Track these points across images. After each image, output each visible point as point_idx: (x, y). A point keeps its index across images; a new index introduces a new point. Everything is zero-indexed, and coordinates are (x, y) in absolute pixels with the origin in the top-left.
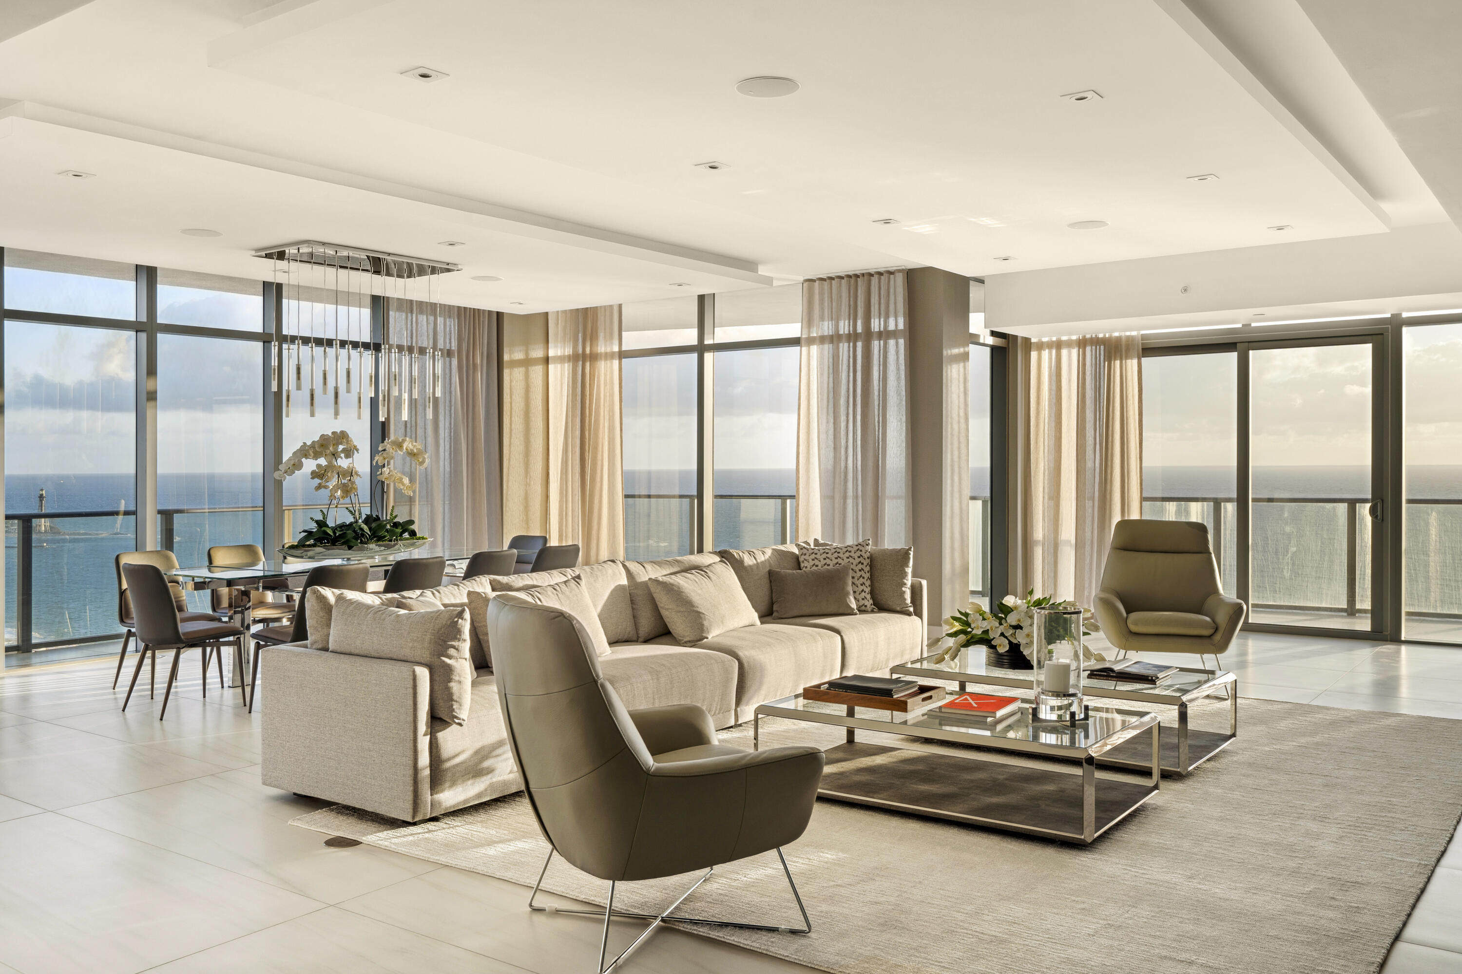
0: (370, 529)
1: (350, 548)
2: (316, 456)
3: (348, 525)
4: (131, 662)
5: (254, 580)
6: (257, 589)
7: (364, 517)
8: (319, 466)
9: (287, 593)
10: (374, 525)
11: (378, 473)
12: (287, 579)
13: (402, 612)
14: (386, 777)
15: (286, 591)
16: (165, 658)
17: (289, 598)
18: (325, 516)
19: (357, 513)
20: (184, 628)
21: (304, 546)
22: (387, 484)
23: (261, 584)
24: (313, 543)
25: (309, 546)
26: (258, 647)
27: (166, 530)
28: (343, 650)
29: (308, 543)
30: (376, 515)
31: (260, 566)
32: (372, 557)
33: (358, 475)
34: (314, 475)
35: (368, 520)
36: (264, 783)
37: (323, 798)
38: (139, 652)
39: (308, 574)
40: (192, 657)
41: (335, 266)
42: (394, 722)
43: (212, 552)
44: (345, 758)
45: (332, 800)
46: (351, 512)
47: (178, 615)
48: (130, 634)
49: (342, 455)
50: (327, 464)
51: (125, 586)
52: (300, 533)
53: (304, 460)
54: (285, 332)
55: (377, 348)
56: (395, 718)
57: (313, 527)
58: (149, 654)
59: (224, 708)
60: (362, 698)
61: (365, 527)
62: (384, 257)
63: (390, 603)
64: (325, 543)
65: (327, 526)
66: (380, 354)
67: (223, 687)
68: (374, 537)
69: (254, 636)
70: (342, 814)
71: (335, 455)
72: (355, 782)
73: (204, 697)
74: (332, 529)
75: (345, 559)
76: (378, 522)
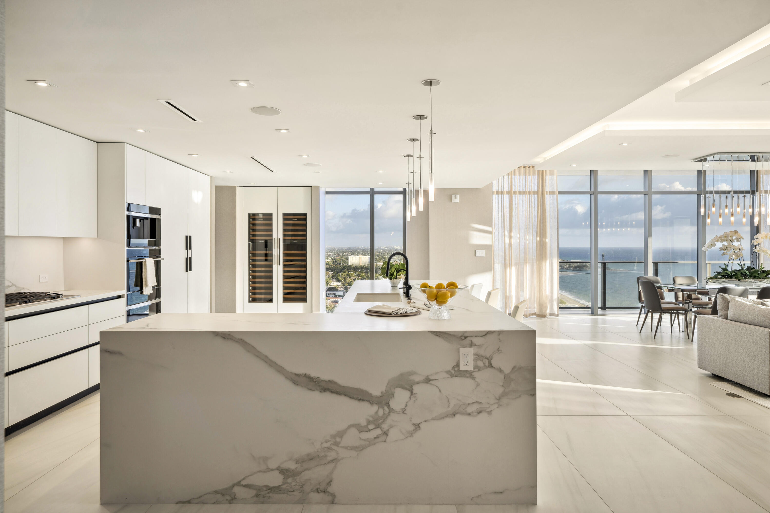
0: (749, 273)
1: (739, 280)
2: (722, 241)
3: (738, 270)
4: (643, 316)
5: (694, 290)
6: (695, 294)
7: (746, 267)
8: (723, 245)
9: (708, 297)
10: (752, 271)
11: (754, 248)
12: (708, 291)
13: (763, 307)
14: (756, 374)
15: (708, 296)
16: (656, 316)
17: (710, 299)
18: (727, 266)
19: (743, 266)
20: (663, 306)
21: (716, 278)
22: (759, 253)
23: (696, 292)
24: (720, 277)
25: (719, 278)
26: (695, 317)
27: (655, 269)
28: (734, 320)
29: (718, 277)
30: (753, 267)
31: (696, 285)
32: (751, 285)
33: (743, 249)
34: (721, 249)
35: (748, 269)
36: (699, 367)
37: (725, 378)
38: (645, 314)
39: (718, 290)
40: (666, 317)
41: (731, 160)
42: (759, 352)
43: (675, 278)
44: (736, 363)
45: (730, 379)
46: (740, 265)
47: (662, 301)
48: (642, 306)
49: (735, 241)
50: (727, 244)
51: (640, 289)
52: (714, 273)
53: (716, 243)
54: (707, 189)
55: (753, 193)
56: (760, 350)
57: (721, 271)
58: (650, 314)
59: (681, 339)
60: (744, 340)
61: (747, 272)
62: (756, 154)
63: (758, 303)
64: (726, 277)
65: (728, 270)
66: (755, 196)
67: (680, 331)
68: (752, 276)
69: (694, 312)
70: (734, 385)
71: (731, 241)
72: (741, 374)
73: (671, 333)
74: (730, 272)
75: (737, 285)
76: (754, 270)
